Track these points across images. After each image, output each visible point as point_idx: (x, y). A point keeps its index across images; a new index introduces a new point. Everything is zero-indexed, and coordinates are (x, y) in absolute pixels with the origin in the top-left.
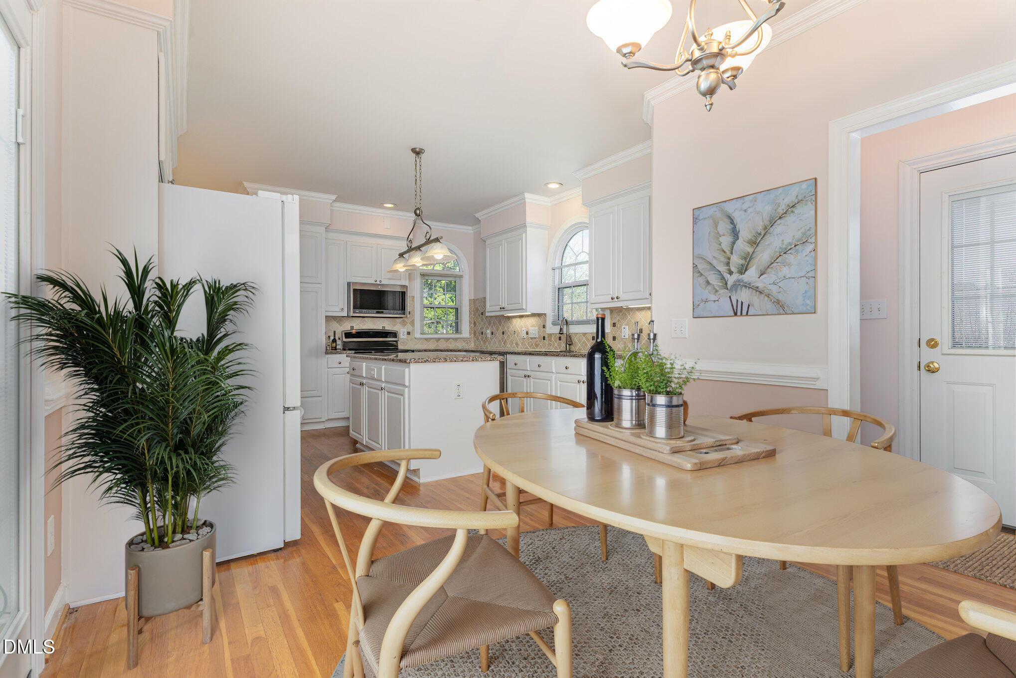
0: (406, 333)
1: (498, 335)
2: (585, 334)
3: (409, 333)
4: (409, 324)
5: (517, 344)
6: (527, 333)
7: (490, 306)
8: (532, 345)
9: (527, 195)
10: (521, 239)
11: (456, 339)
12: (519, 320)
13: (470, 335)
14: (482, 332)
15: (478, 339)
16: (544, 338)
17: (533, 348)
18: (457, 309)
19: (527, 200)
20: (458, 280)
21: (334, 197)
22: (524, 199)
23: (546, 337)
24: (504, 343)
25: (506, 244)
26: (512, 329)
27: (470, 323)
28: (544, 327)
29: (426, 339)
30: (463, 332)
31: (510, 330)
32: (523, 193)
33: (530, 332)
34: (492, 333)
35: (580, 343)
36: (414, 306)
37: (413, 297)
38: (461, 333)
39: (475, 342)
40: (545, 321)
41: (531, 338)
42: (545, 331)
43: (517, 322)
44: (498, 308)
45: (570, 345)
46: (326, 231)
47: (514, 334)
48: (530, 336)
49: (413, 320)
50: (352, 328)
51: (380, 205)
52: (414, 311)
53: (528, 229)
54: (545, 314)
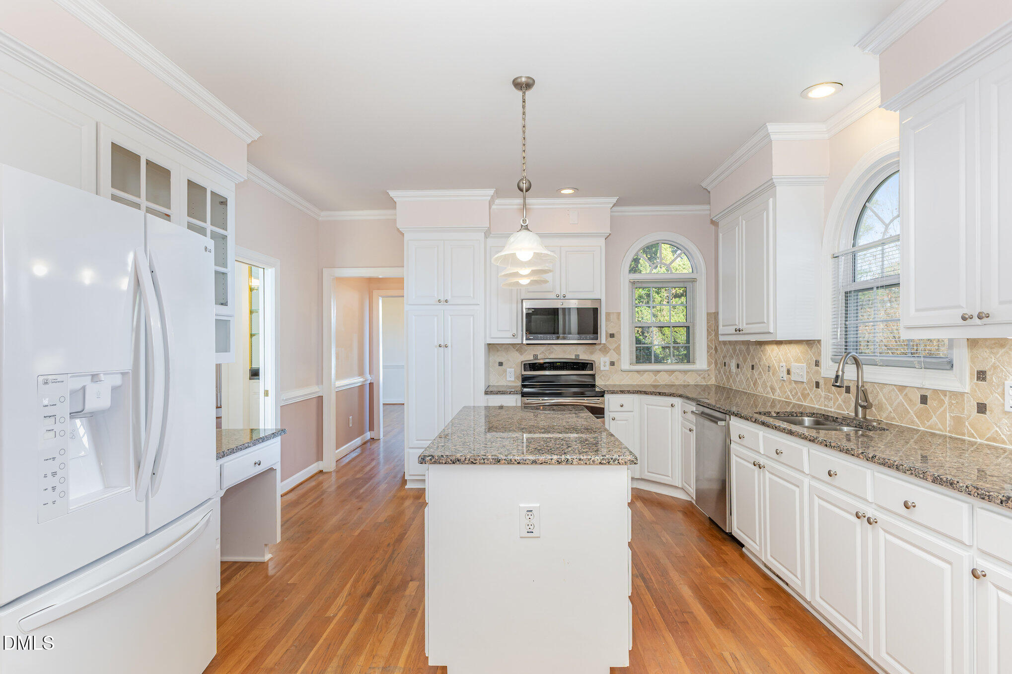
0: (608, 364)
1: (746, 368)
2: (902, 388)
3: (612, 364)
4: (612, 351)
5: (773, 389)
6: (789, 372)
7: (723, 326)
8: (796, 393)
9: (771, 128)
10: (767, 209)
11: (685, 372)
12: (775, 347)
13: (709, 364)
14: (725, 363)
15: (720, 372)
16: (817, 385)
17: (799, 399)
18: (688, 328)
19: (773, 137)
20: (689, 285)
21: (491, 192)
22: (768, 135)
23: (822, 383)
24: (754, 384)
25: (744, 222)
26: (765, 361)
27: (709, 347)
28: (817, 364)
29: (638, 372)
30: (697, 362)
31: (762, 363)
32: (764, 126)
33: (792, 371)
34: (738, 366)
35: (891, 405)
36: (620, 326)
37: (619, 314)
38: (694, 363)
39: (716, 377)
40: (820, 354)
41: (796, 382)
42: (818, 372)
43: (772, 351)
44: (731, 330)
45: (864, 407)
46: (486, 237)
47: (769, 371)
48: (793, 377)
49: (619, 345)
50: (536, 357)
51: (556, 193)
52: (619, 333)
53: (779, 189)
54: (819, 341)
